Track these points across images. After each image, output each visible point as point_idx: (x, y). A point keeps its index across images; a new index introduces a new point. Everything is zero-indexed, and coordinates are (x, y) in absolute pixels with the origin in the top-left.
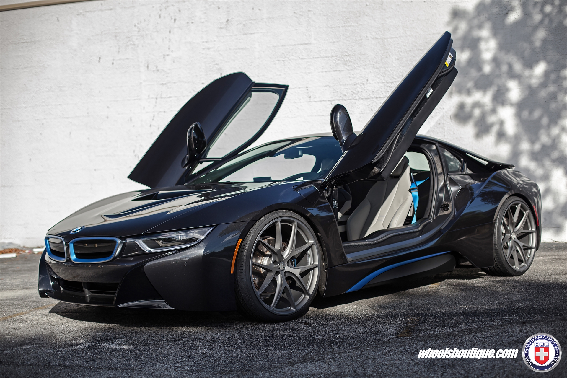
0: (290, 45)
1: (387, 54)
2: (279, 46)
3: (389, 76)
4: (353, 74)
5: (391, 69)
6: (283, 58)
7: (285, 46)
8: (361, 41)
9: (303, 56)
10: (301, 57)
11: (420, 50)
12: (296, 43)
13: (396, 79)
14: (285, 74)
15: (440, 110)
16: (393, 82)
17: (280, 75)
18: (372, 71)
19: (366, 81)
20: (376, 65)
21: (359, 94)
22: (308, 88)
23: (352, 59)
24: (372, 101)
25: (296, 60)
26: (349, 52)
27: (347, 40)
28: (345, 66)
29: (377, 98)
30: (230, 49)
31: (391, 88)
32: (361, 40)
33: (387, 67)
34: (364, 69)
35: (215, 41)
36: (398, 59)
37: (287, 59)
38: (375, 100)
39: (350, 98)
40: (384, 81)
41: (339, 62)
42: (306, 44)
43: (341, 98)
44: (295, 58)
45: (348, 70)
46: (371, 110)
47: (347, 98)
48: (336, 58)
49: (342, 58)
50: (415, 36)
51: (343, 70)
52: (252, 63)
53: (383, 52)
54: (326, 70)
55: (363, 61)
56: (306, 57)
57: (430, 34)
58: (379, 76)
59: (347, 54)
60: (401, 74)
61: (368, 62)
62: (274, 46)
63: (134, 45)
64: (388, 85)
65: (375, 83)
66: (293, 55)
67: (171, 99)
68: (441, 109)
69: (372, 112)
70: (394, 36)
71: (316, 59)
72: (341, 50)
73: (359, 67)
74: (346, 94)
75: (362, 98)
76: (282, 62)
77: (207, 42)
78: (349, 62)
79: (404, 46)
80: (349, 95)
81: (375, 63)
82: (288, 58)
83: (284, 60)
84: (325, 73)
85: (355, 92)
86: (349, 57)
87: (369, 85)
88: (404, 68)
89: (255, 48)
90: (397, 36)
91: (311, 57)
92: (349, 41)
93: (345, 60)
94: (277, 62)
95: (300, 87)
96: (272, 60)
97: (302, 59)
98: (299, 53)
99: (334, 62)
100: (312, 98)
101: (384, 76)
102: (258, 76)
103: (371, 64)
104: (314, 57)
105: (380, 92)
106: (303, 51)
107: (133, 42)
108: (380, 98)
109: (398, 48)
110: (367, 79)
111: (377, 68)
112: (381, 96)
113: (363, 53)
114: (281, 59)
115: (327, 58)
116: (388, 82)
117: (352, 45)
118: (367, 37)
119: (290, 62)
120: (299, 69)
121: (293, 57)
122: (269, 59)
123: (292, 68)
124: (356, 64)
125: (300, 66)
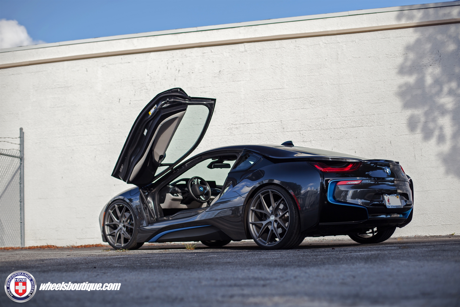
0: (268, 89)
1: (342, 95)
2: (259, 90)
3: (344, 112)
4: (316, 111)
6: (263, 99)
7: (264, 90)
8: (322, 87)
9: (278, 97)
10: (277, 98)
11: (367, 92)
12: (273, 88)
13: (349, 114)
14: (264, 111)
15: (382, 137)
16: (346, 117)
17: (260, 112)
18: (330, 109)
19: (326, 116)
20: (334, 104)
21: (321, 126)
22: (282, 122)
23: (315, 99)
24: (331, 131)
25: (272, 100)
26: (313, 94)
27: (312, 86)
28: (310, 105)
29: (335, 128)
30: (222, 93)
31: (345, 121)
32: (322, 85)
33: (342, 106)
34: (325, 107)
35: (210, 86)
36: (350, 100)
37: (266, 100)
38: (333, 130)
39: (315, 129)
40: (340, 116)
41: (305, 102)
42: (280, 89)
43: (307, 129)
45: (313, 108)
46: (330, 137)
47: (312, 129)
48: (303, 99)
49: (308, 99)
50: (363, 83)
51: (308, 108)
52: (238, 103)
53: (338, 94)
54: (296, 108)
55: (324, 101)
56: (280, 99)
57: (374, 81)
58: (336, 113)
59: (312, 96)
60: (353, 111)
61: (328, 102)
62: (256, 91)
63: (147, 89)
64: (343, 119)
65: (333, 117)
66: (270, 97)
68: (384, 136)
69: (331, 139)
70: (347, 83)
71: (288, 100)
72: (307, 93)
73: (321, 106)
74: (311, 126)
75: (323, 128)
76: (262, 102)
77: (204, 87)
78: (313, 102)
79: (355, 90)
80: (313, 127)
81: (332, 102)
82: (266, 99)
83: (263, 100)
84: (295, 110)
85: (318, 124)
86: (313, 98)
87: (328, 119)
88: (355, 106)
89: (241, 92)
90: (349, 83)
91: (284, 98)
92: (313, 86)
93: (310, 100)
94: (258, 102)
95: (276, 121)
96: (255, 101)
97: (277, 100)
98: (275, 96)
99: (302, 102)
100: (285, 129)
101: (340, 112)
102: (244, 113)
103: (330, 104)
104: (286, 98)
105: (337, 124)
106: (278, 94)
107: (146, 87)
108: (337, 128)
109: (350, 91)
110: (327, 114)
111: (334, 106)
112: (338, 127)
113: (324, 95)
114: (261, 100)
115: (297, 99)
116: (343, 116)
117: (315, 89)
118: (327, 83)
119: (268, 102)
120: (275, 107)
121: (270, 98)
122: (252, 100)
123: (270, 107)
124: (319, 104)
125: (276, 105)
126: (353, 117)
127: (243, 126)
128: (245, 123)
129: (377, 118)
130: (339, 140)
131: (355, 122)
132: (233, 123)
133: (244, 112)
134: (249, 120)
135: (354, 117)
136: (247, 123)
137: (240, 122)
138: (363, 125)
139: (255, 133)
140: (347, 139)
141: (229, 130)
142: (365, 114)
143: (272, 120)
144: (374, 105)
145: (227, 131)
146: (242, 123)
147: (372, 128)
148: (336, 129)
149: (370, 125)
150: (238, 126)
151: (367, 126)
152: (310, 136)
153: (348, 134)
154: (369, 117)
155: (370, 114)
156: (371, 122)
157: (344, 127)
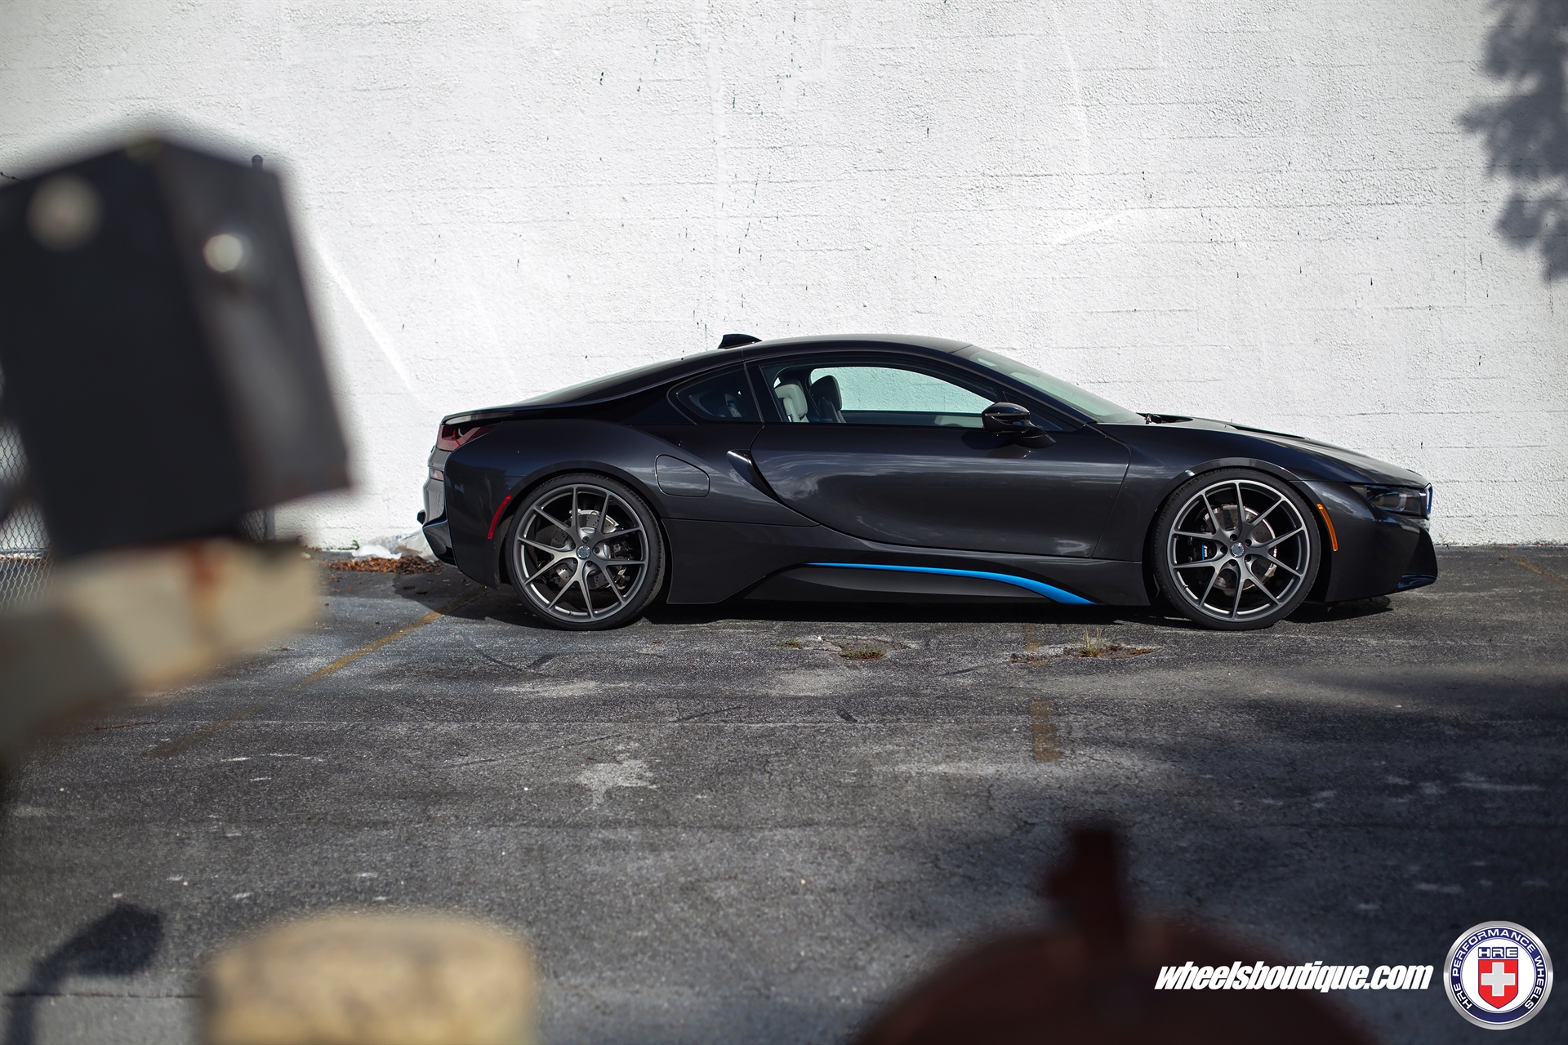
0: (1104, 69)
1: (1338, 102)
2: (1075, 70)
3: (1342, 156)
4: (1255, 148)
5: (1347, 139)
6: (1086, 100)
7: (1091, 70)
8: (1277, 70)
9: (1135, 96)
10: (1130, 99)
12: (1120, 66)
13: (1357, 163)
15: (1457, 239)
16: (1349, 170)
18: (1301, 142)
19: (1287, 165)
20: (1311, 128)
21: (1268, 195)
22: (1145, 176)
23: (1254, 110)
24: (1298, 212)
25: (1117, 105)
26: (1247, 94)
27: (1244, 66)
28: (1238, 127)
29: (1311, 206)
30: (951, 71)
31: (1344, 185)
32: (1278, 66)
33: (1338, 135)
34: (1284, 136)
35: (913, 48)
36: (1363, 117)
37: (1096, 103)
38: (1305, 209)
39: (1248, 202)
40: (1328, 167)
41: (1223, 115)
42: (1143, 69)
43: (1225, 203)
44: (1118, 102)
45: (1245, 137)
46: (1296, 233)
47: (1240, 204)
48: (1215, 106)
49: (1231, 107)
50: (1406, 66)
51: (1231, 135)
52: (1006, 106)
53: (1328, 98)
54: (1191, 134)
55: (1280, 117)
56: (1143, 101)
58: (1317, 156)
59: (1244, 100)
60: (1370, 153)
61: (1293, 121)
62: (1063, 70)
63: (698, 45)
64: (1337, 176)
65: (1308, 170)
66: (1110, 94)
67: (796, 186)
70: (1357, 63)
71: (1166, 107)
72: (1229, 89)
73: (1270, 131)
74: (1238, 193)
75: (1276, 203)
76: (1084, 109)
77: (891, 49)
78: (1246, 118)
79: (1379, 87)
80: (1245, 197)
81: (1308, 122)
82: (1098, 100)
83: (1088, 103)
84: (1187, 141)
85: (1259, 189)
86: (1246, 106)
87: (1292, 174)
88: (1378, 138)
89: (1016, 70)
90: (1364, 63)
91: (1155, 101)
92: (1249, 67)
93: (1239, 112)
94: (1071, 108)
95: (1126, 172)
96: (1059, 103)
97: (1132, 104)
98: (1126, 90)
99: (1212, 115)
100: (1153, 199)
101: (1329, 156)
103: (1299, 127)
104: (1162, 101)
105: (1318, 192)
106: (1137, 86)
108: (1318, 205)
109: (1366, 91)
110: (1289, 159)
111: (1313, 136)
112: (1321, 203)
113: (1282, 99)
114: (1080, 101)
115: (1195, 105)
116: (1338, 169)
117: (1254, 78)
118: (1292, 60)
119: (1103, 109)
120: (1124, 127)
121: (1111, 99)
122: (1051, 100)
123: (1109, 125)
124: (1264, 124)
125: (1127, 121)
126: (1368, 174)
127: (1021, 183)
128: (1027, 173)
129: (1445, 180)
130: (1324, 243)
131: (1375, 190)
132: (987, 172)
133: (1023, 138)
134: (1038, 164)
135: (1372, 174)
136: (1032, 174)
137: (1010, 169)
138: (1398, 200)
139: (1059, 206)
140: (1349, 241)
141: (972, 192)
142: (1406, 166)
143: (1115, 170)
144: (1437, 140)
145: (968, 196)
146: (1017, 173)
147: (1425, 209)
148: (1314, 208)
149: (1417, 200)
150: (1001, 182)
151: (1410, 203)
152: (1232, 225)
153: (1352, 225)
154: (1421, 175)
155: (1423, 166)
156: (1424, 192)
157: (1339, 201)
